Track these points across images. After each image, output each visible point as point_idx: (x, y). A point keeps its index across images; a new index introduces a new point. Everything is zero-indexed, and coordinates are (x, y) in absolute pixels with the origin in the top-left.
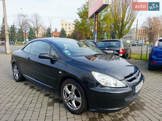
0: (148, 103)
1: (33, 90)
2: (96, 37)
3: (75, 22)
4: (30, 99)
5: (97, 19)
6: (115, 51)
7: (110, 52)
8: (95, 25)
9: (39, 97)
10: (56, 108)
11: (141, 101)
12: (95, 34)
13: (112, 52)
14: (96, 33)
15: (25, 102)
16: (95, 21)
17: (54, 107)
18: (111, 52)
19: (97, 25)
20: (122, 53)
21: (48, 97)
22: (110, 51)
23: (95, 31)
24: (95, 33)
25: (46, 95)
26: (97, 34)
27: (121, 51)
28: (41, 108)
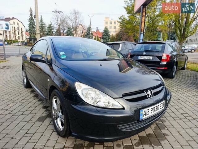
0: (173, 136)
1: (36, 99)
3: (120, 19)
4: (24, 109)
5: (144, 14)
6: (156, 57)
7: (148, 59)
8: (142, 22)
9: (35, 108)
10: (44, 125)
11: (164, 131)
13: (152, 59)
15: (17, 113)
16: (142, 16)
17: (43, 123)
18: (150, 59)
19: (145, 22)
20: (166, 60)
21: (45, 109)
22: (148, 57)
23: (141, 31)
24: (141, 33)
25: (44, 107)
26: (143, 34)
27: (164, 57)
28: (28, 122)
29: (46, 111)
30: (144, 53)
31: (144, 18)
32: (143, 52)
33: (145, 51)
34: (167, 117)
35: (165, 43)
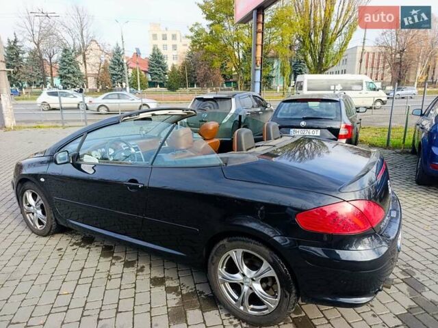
1: (113, 261)
2: (258, 78)
3: (191, 30)
4: (112, 297)
6: (326, 130)
7: (311, 134)
8: (257, 45)
9: (135, 288)
12: (255, 70)
13: (319, 134)
14: (260, 68)
15: (101, 309)
16: (257, 33)
17: (188, 326)
18: (315, 135)
20: (345, 137)
22: (311, 130)
23: (256, 63)
24: (257, 68)
25: (156, 282)
26: (261, 71)
27: (343, 131)
29: (169, 290)
30: (303, 123)
31: (260, 35)
32: (301, 120)
33: (305, 119)
35: (338, 99)
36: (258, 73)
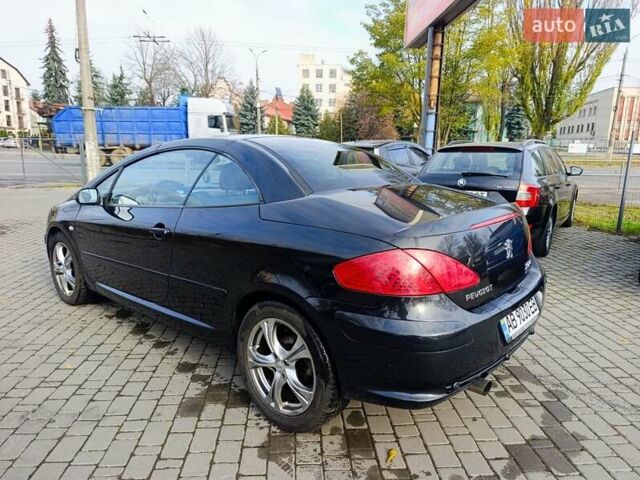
0: (599, 438)
1: (143, 340)
2: (431, 126)
3: (352, 61)
4: (119, 379)
5: (437, 52)
6: (497, 193)
8: (431, 78)
9: (154, 372)
10: (206, 428)
11: (572, 426)
12: (428, 114)
14: (434, 111)
15: (100, 390)
16: (433, 60)
17: (199, 420)
19: (439, 79)
20: (527, 203)
21: (190, 375)
22: (474, 193)
23: (430, 104)
24: (430, 111)
25: (184, 368)
26: (436, 115)
27: (523, 195)
28: (149, 421)
29: (194, 379)
31: (437, 64)
32: (458, 177)
33: (465, 175)
34: (566, 383)
35: (521, 149)
36: (432, 119)
